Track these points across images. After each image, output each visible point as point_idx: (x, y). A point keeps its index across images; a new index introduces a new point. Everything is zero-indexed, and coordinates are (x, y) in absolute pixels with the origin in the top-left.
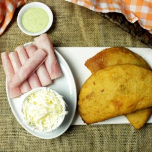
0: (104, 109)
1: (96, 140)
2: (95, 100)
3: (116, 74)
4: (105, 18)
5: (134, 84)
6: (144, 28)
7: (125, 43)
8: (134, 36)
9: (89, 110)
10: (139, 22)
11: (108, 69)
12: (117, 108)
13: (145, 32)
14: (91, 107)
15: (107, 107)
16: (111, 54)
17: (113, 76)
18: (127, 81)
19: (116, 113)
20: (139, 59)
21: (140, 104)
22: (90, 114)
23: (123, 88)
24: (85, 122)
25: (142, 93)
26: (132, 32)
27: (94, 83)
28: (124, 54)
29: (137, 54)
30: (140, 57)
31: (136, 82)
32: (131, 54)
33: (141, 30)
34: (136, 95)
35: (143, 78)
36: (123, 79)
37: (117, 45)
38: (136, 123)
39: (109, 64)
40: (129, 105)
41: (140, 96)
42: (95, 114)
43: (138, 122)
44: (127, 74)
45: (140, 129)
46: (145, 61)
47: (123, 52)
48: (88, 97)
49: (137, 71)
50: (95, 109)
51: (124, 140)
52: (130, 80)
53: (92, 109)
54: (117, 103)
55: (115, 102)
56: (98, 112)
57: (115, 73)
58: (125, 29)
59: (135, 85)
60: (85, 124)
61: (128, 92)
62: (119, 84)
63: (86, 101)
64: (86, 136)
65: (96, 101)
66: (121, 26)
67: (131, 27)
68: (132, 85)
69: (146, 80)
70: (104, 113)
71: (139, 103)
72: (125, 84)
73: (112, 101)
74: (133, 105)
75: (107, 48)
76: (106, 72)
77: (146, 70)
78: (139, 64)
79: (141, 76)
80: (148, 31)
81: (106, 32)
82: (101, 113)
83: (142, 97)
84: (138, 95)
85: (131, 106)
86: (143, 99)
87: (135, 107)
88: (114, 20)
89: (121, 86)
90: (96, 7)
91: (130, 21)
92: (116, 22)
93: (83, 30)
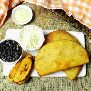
1: (46, 86)
4: (52, 12)
5: (68, 51)
6: (76, 19)
7: (66, 29)
8: (70, 23)
10: (73, 16)
11: (53, 42)
13: (76, 22)
14: (42, 65)
15: (52, 65)
16: (56, 34)
17: (56, 46)
18: (64, 49)
21: (72, 64)
22: (42, 69)
23: (61, 53)
25: (73, 56)
26: (68, 21)
27: (44, 50)
28: (64, 34)
30: (74, 36)
32: (68, 35)
33: (74, 21)
35: (74, 48)
36: (61, 48)
37: (61, 29)
38: (71, 76)
39: (55, 40)
40: (65, 64)
41: (72, 58)
42: (44, 69)
43: (72, 76)
44: (64, 45)
45: (73, 80)
46: (77, 39)
51: (64, 87)
52: (66, 49)
53: (43, 66)
56: (46, 68)
58: (64, 19)
60: (39, 76)
61: (64, 56)
62: (59, 51)
64: (40, 84)
65: (45, 61)
66: (62, 17)
67: (68, 18)
68: (67, 52)
69: (75, 49)
72: (63, 51)
73: (55, 61)
74: (67, 64)
75: (54, 31)
77: (75, 43)
78: (72, 40)
80: (79, 21)
81: (55, 22)
82: (48, 69)
83: (73, 59)
86: (73, 60)
87: (69, 65)
88: (58, 13)
89: (60, 52)
90: (48, 6)
92: (59, 15)
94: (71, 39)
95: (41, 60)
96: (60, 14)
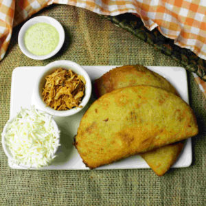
0: (109, 146)
1: (103, 192)
2: (96, 133)
3: (125, 98)
6: (167, 37)
7: (144, 61)
9: (90, 148)
10: (159, 29)
12: (127, 143)
15: (113, 142)
16: (122, 74)
17: (121, 100)
19: (127, 150)
20: (160, 79)
22: (92, 154)
24: (87, 166)
27: (96, 111)
28: (140, 73)
29: (158, 74)
31: (152, 107)
32: (148, 74)
34: (152, 126)
35: (161, 102)
37: (133, 62)
38: (158, 167)
39: (119, 85)
40: (143, 140)
42: (98, 153)
43: (160, 165)
44: (140, 97)
45: (164, 175)
46: (169, 83)
47: (138, 71)
48: (87, 130)
49: (153, 93)
50: (98, 145)
51: (143, 191)
54: (126, 136)
55: (124, 136)
56: (102, 149)
57: (123, 96)
59: (150, 112)
60: (88, 168)
61: (141, 121)
62: (129, 111)
63: (86, 134)
64: (90, 187)
65: (98, 135)
70: (110, 151)
71: (157, 137)
72: (137, 111)
75: (118, 66)
76: (112, 96)
78: (159, 86)
79: (158, 100)
81: (120, 46)
82: (105, 151)
83: (160, 128)
84: (155, 125)
85: (146, 141)
86: (162, 131)
87: (152, 142)
88: (125, 24)
89: (131, 113)
90: (102, 9)
91: (148, 27)
93: (89, 44)
94: (155, 82)
95: (90, 133)
96: (130, 26)
